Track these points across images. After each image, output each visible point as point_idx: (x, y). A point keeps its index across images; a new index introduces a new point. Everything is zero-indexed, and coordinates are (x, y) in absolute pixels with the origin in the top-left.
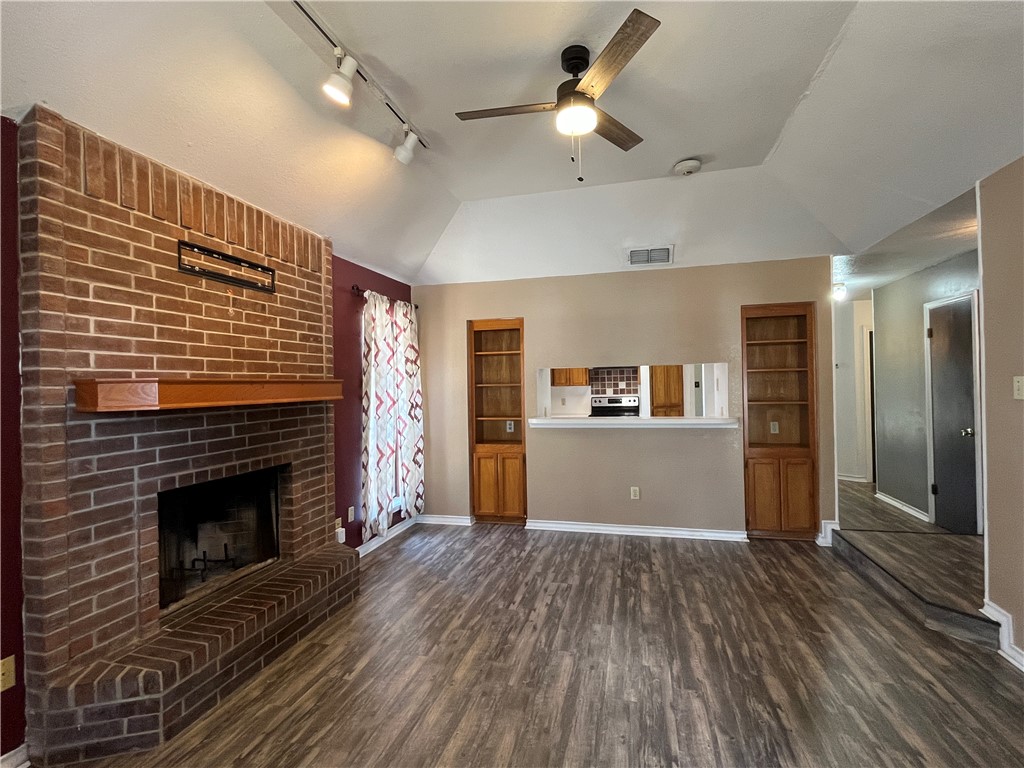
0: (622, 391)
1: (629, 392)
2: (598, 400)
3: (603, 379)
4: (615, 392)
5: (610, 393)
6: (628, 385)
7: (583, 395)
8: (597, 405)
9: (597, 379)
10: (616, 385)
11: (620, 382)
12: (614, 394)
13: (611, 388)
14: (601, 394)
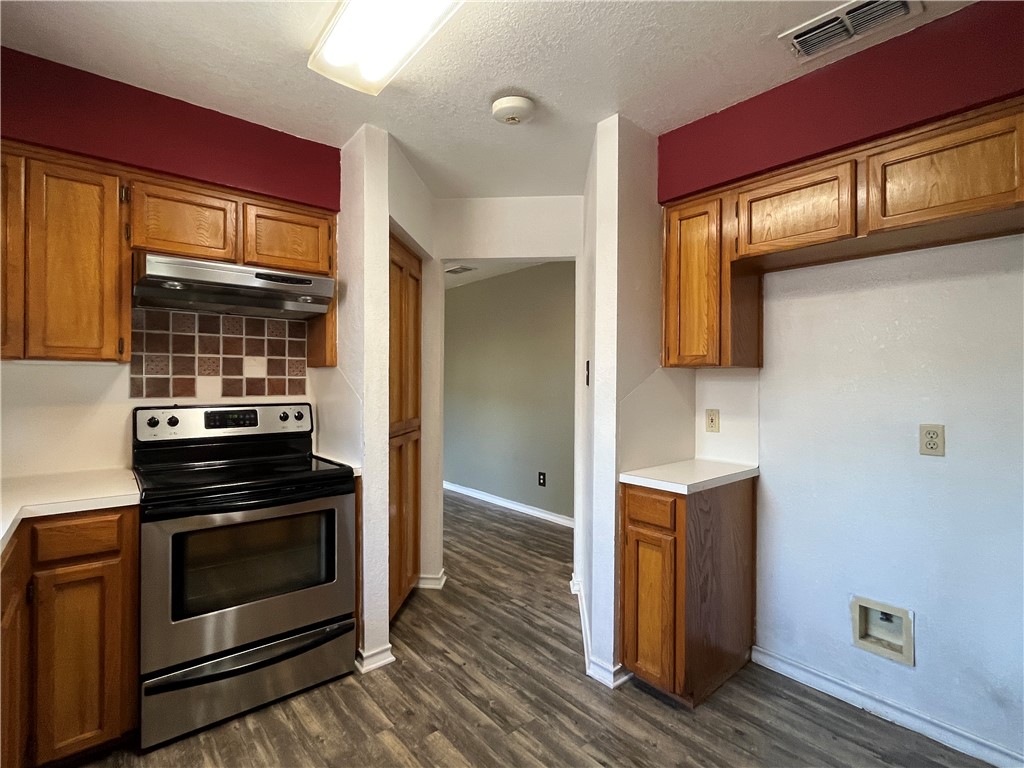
0: (255, 387)
1: (277, 389)
3: (185, 344)
4: (230, 389)
5: (209, 391)
6: (274, 367)
10: (236, 367)
11: (247, 355)
12: (225, 394)
13: (216, 373)
14: (175, 396)
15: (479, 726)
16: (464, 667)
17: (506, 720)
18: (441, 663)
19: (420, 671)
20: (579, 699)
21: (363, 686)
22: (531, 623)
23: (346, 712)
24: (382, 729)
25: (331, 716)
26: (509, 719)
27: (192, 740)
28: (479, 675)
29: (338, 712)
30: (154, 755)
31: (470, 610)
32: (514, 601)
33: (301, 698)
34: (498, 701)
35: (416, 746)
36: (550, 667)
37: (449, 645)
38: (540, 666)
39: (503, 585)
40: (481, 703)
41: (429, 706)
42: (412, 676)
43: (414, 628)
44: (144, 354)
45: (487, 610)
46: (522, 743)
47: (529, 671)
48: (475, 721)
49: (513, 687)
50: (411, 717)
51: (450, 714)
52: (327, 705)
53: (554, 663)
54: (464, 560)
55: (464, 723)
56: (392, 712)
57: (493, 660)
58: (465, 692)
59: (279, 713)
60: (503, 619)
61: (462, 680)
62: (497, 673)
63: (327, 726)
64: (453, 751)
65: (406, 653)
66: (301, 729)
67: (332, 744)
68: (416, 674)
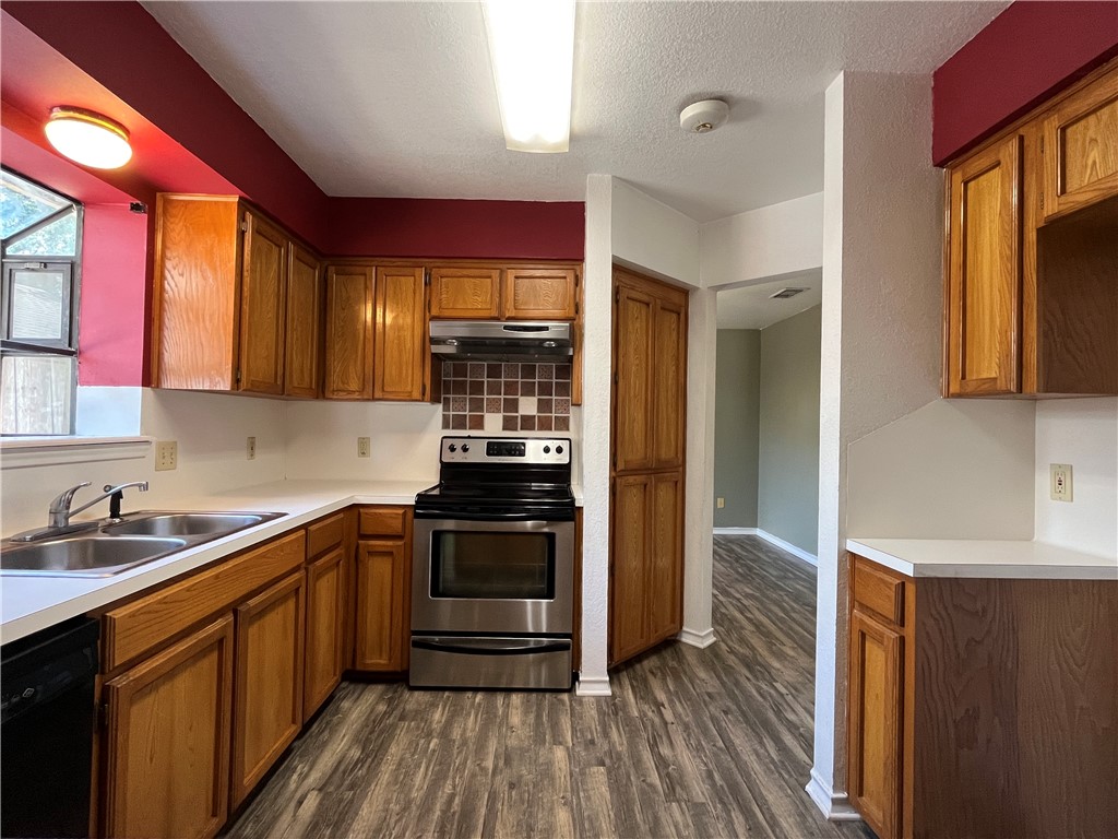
0: (528, 423)
1: (545, 425)
2: (458, 444)
3: (477, 388)
4: (509, 424)
5: (493, 425)
6: (544, 406)
7: (421, 428)
8: (458, 457)
9: (460, 388)
10: (512, 405)
11: (522, 395)
12: (504, 429)
13: (499, 411)
14: (470, 428)
15: (643, 781)
16: (669, 726)
17: (674, 789)
18: (650, 714)
19: (626, 713)
20: (774, 809)
21: (571, 705)
22: (778, 713)
23: (545, 719)
24: (561, 744)
25: (532, 718)
26: (678, 789)
27: (441, 693)
28: (679, 740)
29: (539, 716)
30: (416, 693)
31: (719, 677)
32: (777, 685)
33: (520, 695)
34: (680, 770)
35: (577, 770)
36: (765, 764)
37: (671, 702)
38: (753, 758)
39: (776, 664)
40: (662, 763)
41: (612, 745)
42: (616, 714)
43: (649, 675)
44: (451, 396)
45: (737, 683)
46: (675, 817)
47: (736, 757)
48: (643, 776)
49: (705, 764)
50: (591, 746)
51: (626, 759)
52: (535, 708)
53: (773, 761)
54: (751, 628)
55: (632, 771)
56: (579, 735)
57: (705, 732)
58: (654, 746)
59: (500, 699)
60: (749, 697)
61: (660, 737)
62: (700, 744)
63: (524, 723)
64: (604, 789)
65: (625, 693)
66: (506, 715)
67: (518, 737)
68: (621, 713)
